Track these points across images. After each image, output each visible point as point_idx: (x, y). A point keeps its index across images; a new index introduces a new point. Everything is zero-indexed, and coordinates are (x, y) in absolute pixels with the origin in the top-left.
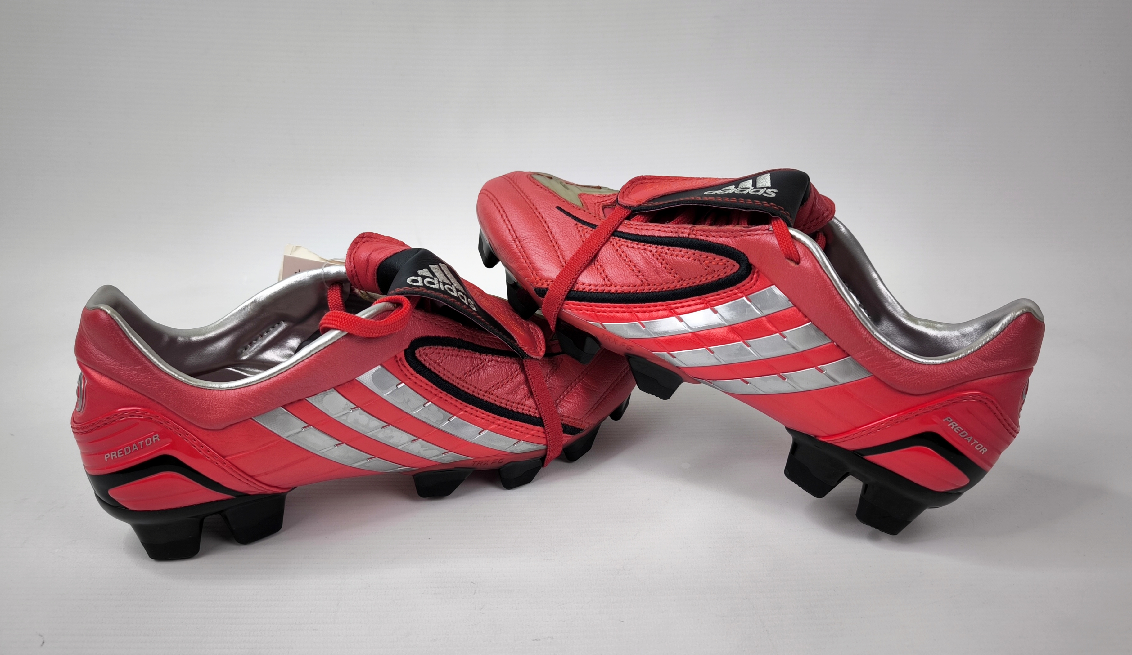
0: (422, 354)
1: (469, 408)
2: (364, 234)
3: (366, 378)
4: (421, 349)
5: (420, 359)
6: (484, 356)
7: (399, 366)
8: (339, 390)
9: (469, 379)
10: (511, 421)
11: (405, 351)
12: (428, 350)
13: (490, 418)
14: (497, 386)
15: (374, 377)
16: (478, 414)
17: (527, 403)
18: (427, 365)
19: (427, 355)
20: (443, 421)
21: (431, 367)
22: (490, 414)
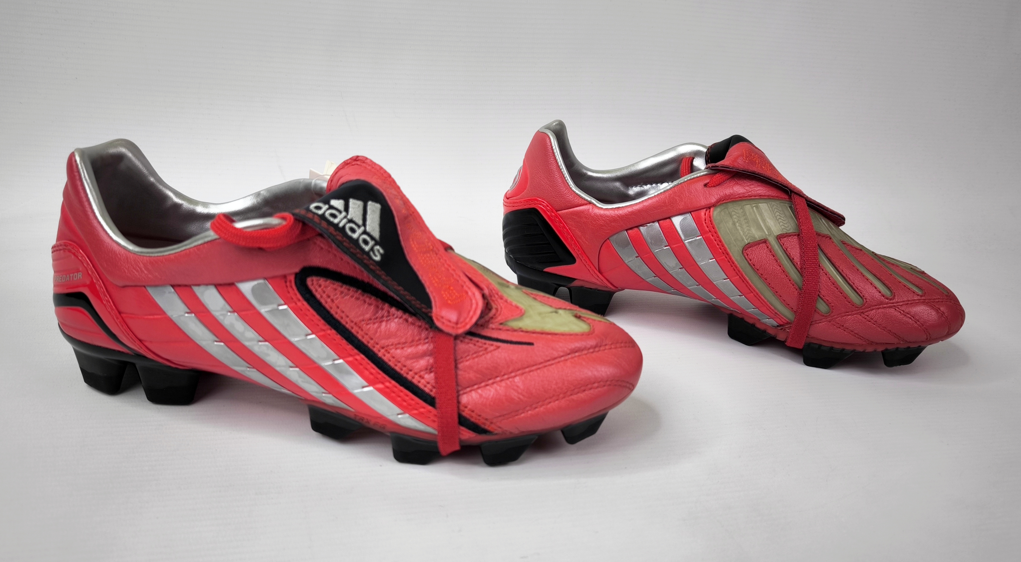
0: (313, 283)
1: (361, 357)
2: (358, 157)
3: (246, 288)
4: (315, 278)
5: (312, 288)
6: (393, 310)
7: (287, 286)
8: (220, 290)
9: (365, 327)
10: (402, 388)
11: (296, 274)
12: (322, 281)
13: (379, 376)
14: (396, 346)
15: (254, 290)
16: (369, 367)
17: (427, 376)
18: (318, 296)
19: (320, 286)
20: (326, 359)
21: (323, 301)
22: (381, 372)
